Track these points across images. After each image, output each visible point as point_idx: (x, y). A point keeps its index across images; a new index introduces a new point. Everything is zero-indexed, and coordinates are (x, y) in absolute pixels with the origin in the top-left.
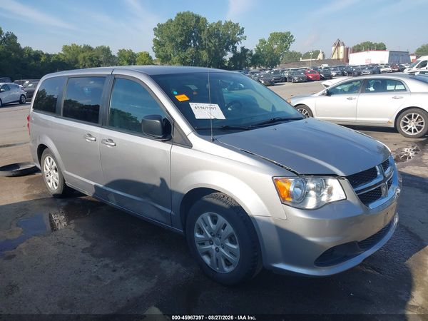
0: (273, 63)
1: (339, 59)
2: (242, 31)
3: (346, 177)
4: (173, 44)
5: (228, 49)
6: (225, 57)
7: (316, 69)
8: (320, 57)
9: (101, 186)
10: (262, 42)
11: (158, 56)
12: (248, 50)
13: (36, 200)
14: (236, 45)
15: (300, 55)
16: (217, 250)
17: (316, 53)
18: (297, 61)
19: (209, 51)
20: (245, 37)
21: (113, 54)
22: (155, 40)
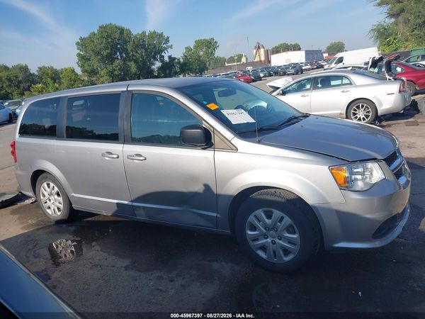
0: (201, 70)
1: (261, 61)
2: (167, 40)
3: (383, 160)
4: (99, 57)
5: (155, 59)
6: (153, 67)
7: (245, 72)
8: (244, 60)
9: (126, 202)
10: (188, 49)
11: (84, 71)
12: (175, 58)
13: (38, 229)
14: (163, 54)
15: (224, 60)
16: (273, 242)
17: (240, 57)
18: (223, 66)
19: (136, 62)
20: (171, 47)
21: (32, 72)
22: (79, 55)
